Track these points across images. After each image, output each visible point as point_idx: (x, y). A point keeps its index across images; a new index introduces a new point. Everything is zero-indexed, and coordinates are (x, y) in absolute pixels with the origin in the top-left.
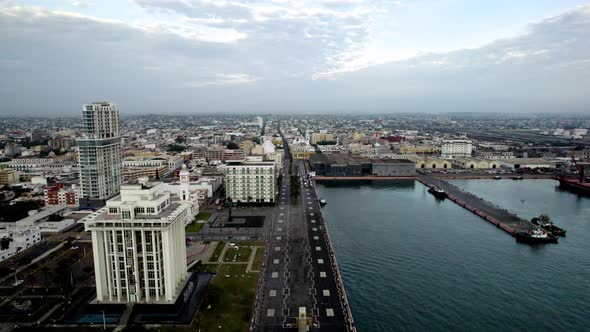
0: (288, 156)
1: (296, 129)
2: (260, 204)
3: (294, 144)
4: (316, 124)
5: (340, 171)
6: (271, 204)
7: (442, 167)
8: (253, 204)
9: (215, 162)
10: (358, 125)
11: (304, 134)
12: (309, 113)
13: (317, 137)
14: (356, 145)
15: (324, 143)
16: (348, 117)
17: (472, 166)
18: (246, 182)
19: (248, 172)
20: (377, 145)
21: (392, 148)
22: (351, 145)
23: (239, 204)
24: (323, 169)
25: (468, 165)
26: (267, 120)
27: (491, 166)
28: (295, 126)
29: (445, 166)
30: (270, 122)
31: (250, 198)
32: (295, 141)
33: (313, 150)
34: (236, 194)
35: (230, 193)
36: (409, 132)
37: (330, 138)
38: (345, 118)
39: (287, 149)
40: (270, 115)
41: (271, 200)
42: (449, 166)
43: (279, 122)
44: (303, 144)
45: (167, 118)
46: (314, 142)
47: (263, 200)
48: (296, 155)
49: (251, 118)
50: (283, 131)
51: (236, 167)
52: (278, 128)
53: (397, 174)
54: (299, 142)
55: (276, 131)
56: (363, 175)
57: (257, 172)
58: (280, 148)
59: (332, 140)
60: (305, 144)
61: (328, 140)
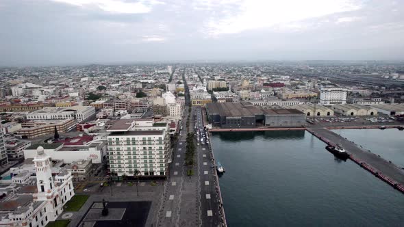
0: (188, 103)
1: (197, 76)
2: (150, 178)
3: (194, 91)
4: (212, 71)
5: (235, 122)
6: (162, 178)
7: (326, 114)
8: (142, 179)
9: (122, 112)
10: (242, 71)
11: (202, 81)
12: (207, 62)
13: (212, 84)
14: (246, 91)
15: (219, 89)
16: (234, 65)
17: (352, 114)
18: (132, 154)
19: (134, 144)
20: (263, 91)
21: (275, 94)
22: (241, 92)
23: (126, 178)
24: (218, 120)
25: (349, 113)
26: (176, 68)
27: (369, 113)
28: (196, 73)
29: (329, 114)
30: (177, 70)
31: (137, 172)
32: (194, 88)
33: (209, 97)
34: (122, 167)
35: (114, 167)
36: (284, 77)
37: (223, 84)
38: (232, 66)
39: (188, 96)
40: (179, 64)
41: (162, 173)
42: (332, 114)
43: (184, 69)
44: (201, 91)
45: (103, 67)
46: (210, 88)
47: (152, 173)
48: (194, 103)
49: (164, 66)
50: (186, 77)
51: (120, 137)
52: (183, 75)
53: (289, 125)
54: (199, 88)
55: (181, 78)
56: (256, 126)
57: (144, 143)
58: (181, 95)
59: (225, 86)
60: (203, 91)
61: (221, 87)
